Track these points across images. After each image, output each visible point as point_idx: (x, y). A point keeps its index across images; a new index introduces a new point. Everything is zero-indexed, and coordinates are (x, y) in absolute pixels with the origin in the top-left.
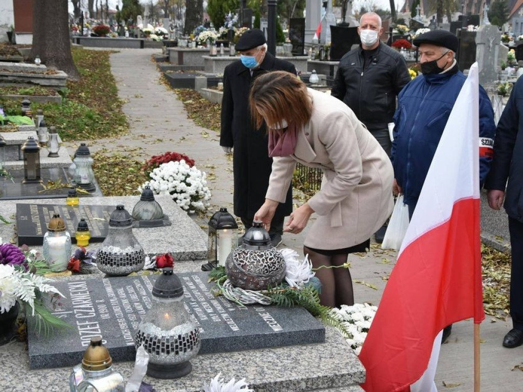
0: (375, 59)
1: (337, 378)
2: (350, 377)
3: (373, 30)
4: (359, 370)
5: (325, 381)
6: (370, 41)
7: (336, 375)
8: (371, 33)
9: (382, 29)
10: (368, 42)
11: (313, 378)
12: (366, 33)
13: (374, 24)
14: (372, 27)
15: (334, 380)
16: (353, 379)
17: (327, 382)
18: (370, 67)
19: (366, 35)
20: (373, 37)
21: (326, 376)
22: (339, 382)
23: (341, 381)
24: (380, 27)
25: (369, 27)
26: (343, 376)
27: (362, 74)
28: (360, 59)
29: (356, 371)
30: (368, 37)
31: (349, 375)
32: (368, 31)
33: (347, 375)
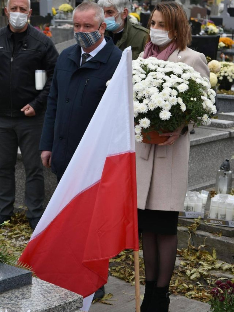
0: (25, 45)
1: (66, 306)
2: (74, 303)
3: (23, 12)
4: (79, 297)
5: (60, 309)
6: (21, 24)
7: (66, 303)
8: (21, 16)
9: (31, 11)
10: (18, 25)
11: (52, 308)
12: (15, 16)
13: (24, 6)
14: (22, 10)
15: (65, 307)
16: (76, 305)
17: (61, 310)
18: (19, 52)
19: (16, 18)
20: (23, 20)
21: (60, 305)
22: (68, 308)
23: (69, 308)
24: (29, 9)
25: (19, 10)
26: (70, 303)
27: (12, 60)
28: (9, 43)
29: (78, 298)
30: (18, 19)
31: (73, 302)
32: (18, 14)
33: (72, 302)
